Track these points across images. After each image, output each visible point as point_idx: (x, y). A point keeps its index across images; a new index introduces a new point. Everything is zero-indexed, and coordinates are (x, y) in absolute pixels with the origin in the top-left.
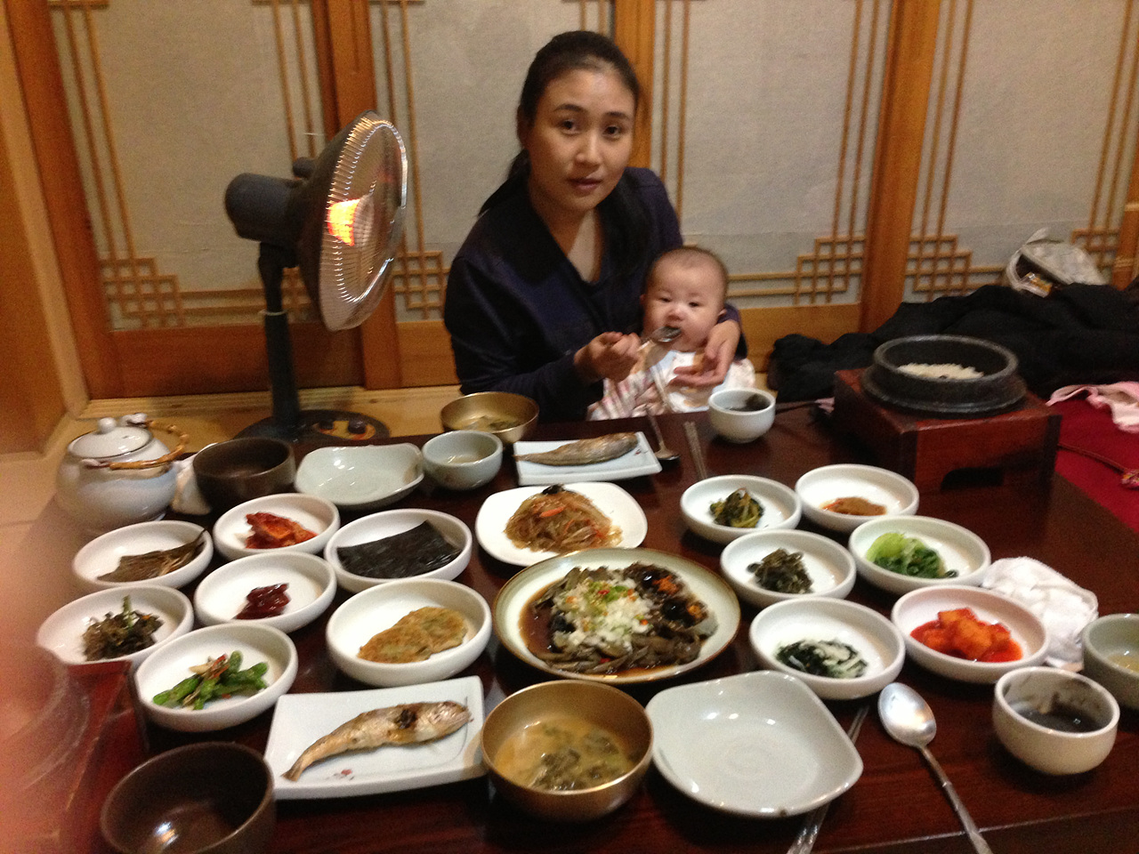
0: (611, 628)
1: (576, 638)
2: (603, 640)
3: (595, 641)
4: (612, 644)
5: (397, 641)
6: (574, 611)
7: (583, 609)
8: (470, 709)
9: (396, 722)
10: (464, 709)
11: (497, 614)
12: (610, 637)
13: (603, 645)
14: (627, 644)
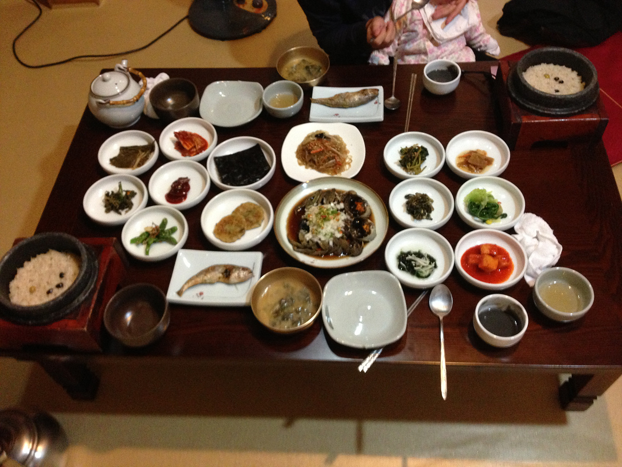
0: (324, 234)
1: (308, 236)
2: (320, 239)
3: (316, 240)
4: (323, 242)
5: (232, 223)
6: (310, 221)
7: (314, 222)
8: (254, 272)
9: (223, 274)
10: (251, 272)
11: (277, 216)
12: (323, 239)
13: (319, 242)
14: (331, 243)
